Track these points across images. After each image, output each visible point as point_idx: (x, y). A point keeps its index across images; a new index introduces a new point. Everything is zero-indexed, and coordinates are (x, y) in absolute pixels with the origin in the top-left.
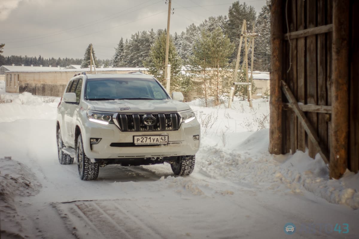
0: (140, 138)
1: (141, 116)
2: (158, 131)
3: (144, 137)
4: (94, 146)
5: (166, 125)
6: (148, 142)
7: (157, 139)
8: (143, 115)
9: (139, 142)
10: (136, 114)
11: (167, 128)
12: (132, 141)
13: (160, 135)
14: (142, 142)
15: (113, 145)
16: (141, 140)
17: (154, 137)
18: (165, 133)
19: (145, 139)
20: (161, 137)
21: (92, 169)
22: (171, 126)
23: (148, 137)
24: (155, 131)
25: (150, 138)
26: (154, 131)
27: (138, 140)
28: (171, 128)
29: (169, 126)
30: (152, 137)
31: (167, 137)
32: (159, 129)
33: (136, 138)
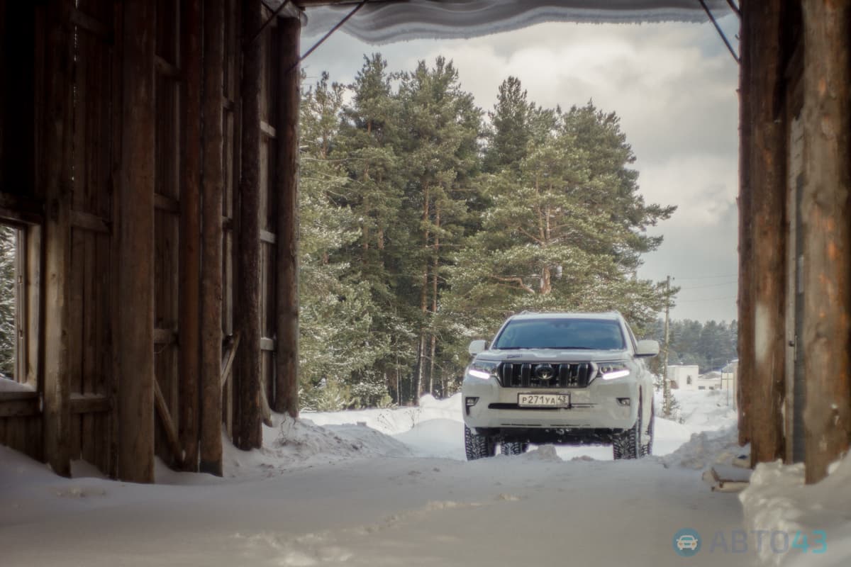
0: (527, 396)
1: (534, 366)
2: (556, 388)
3: (533, 396)
4: (472, 409)
5: (570, 380)
6: (539, 403)
7: (553, 399)
8: (536, 365)
9: (526, 403)
10: (526, 363)
11: (570, 384)
12: (516, 402)
13: (557, 394)
14: (530, 402)
15: (492, 406)
16: (528, 399)
17: (548, 396)
18: (565, 391)
19: (535, 399)
20: (558, 396)
21: (476, 446)
22: (576, 381)
23: (540, 396)
24: (553, 388)
25: (542, 397)
26: (550, 387)
27: (524, 400)
28: (576, 384)
29: (573, 381)
30: (545, 396)
31: (567, 397)
32: (557, 385)
33: (521, 396)
